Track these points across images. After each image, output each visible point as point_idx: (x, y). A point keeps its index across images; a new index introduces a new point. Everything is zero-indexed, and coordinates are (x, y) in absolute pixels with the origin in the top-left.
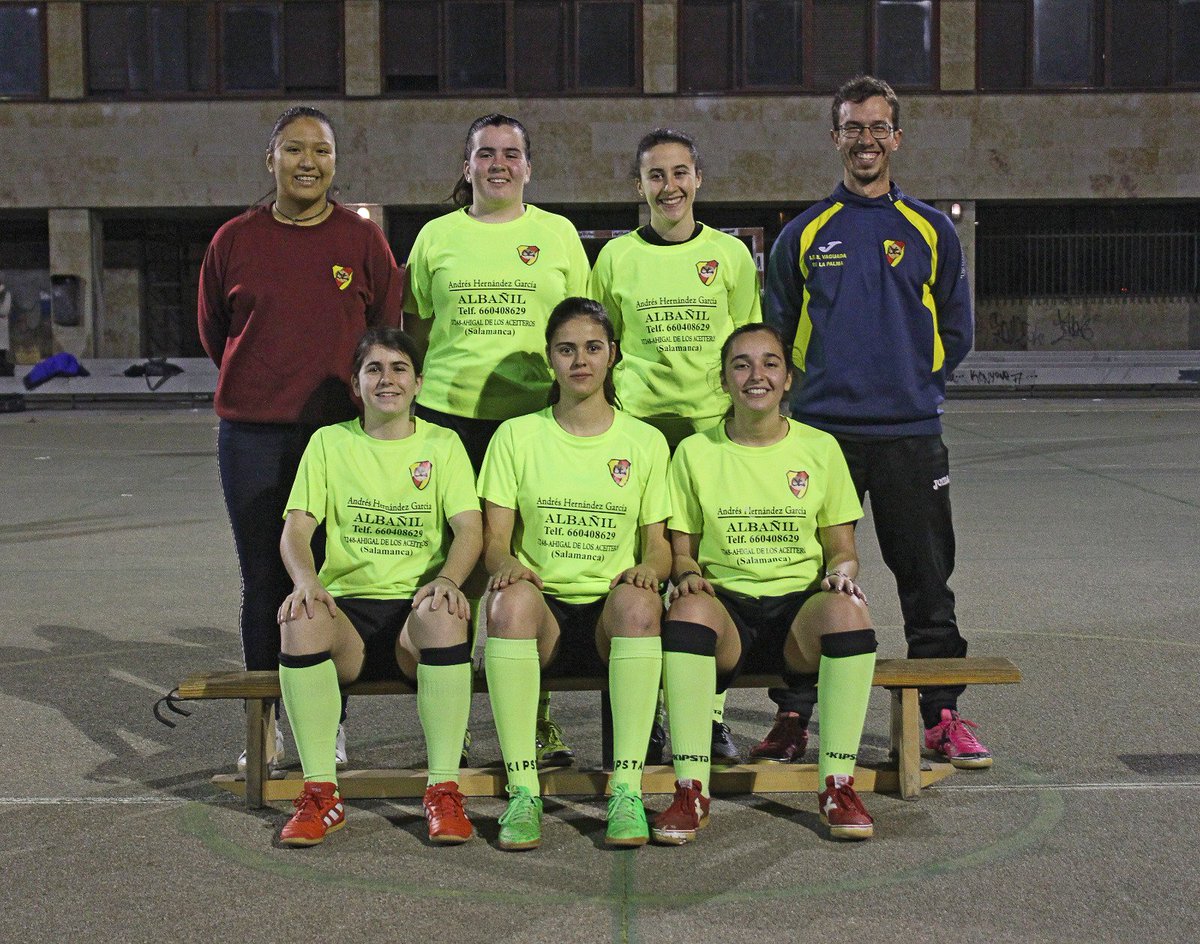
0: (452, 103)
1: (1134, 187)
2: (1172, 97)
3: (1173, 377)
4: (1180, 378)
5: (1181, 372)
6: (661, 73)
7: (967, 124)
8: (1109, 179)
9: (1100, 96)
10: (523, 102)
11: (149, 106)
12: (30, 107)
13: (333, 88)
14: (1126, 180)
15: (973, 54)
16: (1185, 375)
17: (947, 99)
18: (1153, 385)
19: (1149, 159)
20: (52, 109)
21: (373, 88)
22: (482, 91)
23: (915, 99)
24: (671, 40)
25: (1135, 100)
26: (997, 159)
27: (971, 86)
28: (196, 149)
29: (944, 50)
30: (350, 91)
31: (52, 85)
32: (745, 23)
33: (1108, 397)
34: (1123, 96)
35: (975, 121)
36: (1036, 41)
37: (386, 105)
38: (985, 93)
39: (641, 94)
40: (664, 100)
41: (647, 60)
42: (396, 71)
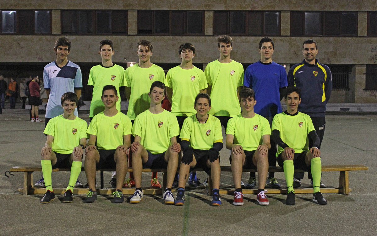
0: (155, 37)
1: (330, 61)
2: (340, 38)
3: (338, 110)
4: (340, 110)
5: (340, 108)
6: (209, 30)
7: (288, 44)
8: (324, 59)
9: (322, 38)
10: (173, 37)
11: (77, 37)
12: (47, 36)
13: (124, 32)
14: (328, 59)
15: (289, 27)
16: (341, 109)
17: (283, 38)
18: (333, 112)
19: (335, 54)
20: (52, 37)
21: (135, 33)
23: (274, 37)
24: (212, 21)
25: (331, 39)
26: (295, 54)
27: (289, 35)
28: (89, 48)
29: (282, 25)
30: (129, 33)
31: (52, 31)
32: (231, 18)
34: (328, 38)
35: (290, 44)
36: (306, 23)
37: (138, 37)
38: (293, 36)
39: (204, 35)
40: (210, 37)
41: (205, 27)
42: (141, 29)
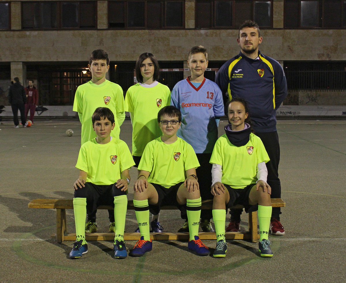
0: (129, 31)
1: (331, 57)
2: (342, 31)
3: (340, 114)
4: (343, 114)
5: (343, 112)
6: (190, 23)
7: (281, 38)
8: (323, 55)
9: (320, 30)
10: (149, 31)
11: (40, 32)
12: (5, 32)
13: (93, 26)
14: (328, 55)
15: (283, 17)
17: (275, 31)
18: (335, 116)
19: (335, 49)
20: (12, 33)
21: (105, 27)
22: (138, 28)
23: (265, 30)
24: (193, 13)
25: (331, 31)
26: (290, 48)
27: (282, 27)
28: (54, 44)
29: (274, 16)
30: (99, 28)
31: (12, 26)
32: (215, 8)
33: (321, 119)
34: (328, 30)
35: (283, 37)
36: (302, 14)
37: (109, 31)
38: (286, 29)
39: (184, 29)
40: (191, 31)
41: (186, 19)
42: (112, 22)
